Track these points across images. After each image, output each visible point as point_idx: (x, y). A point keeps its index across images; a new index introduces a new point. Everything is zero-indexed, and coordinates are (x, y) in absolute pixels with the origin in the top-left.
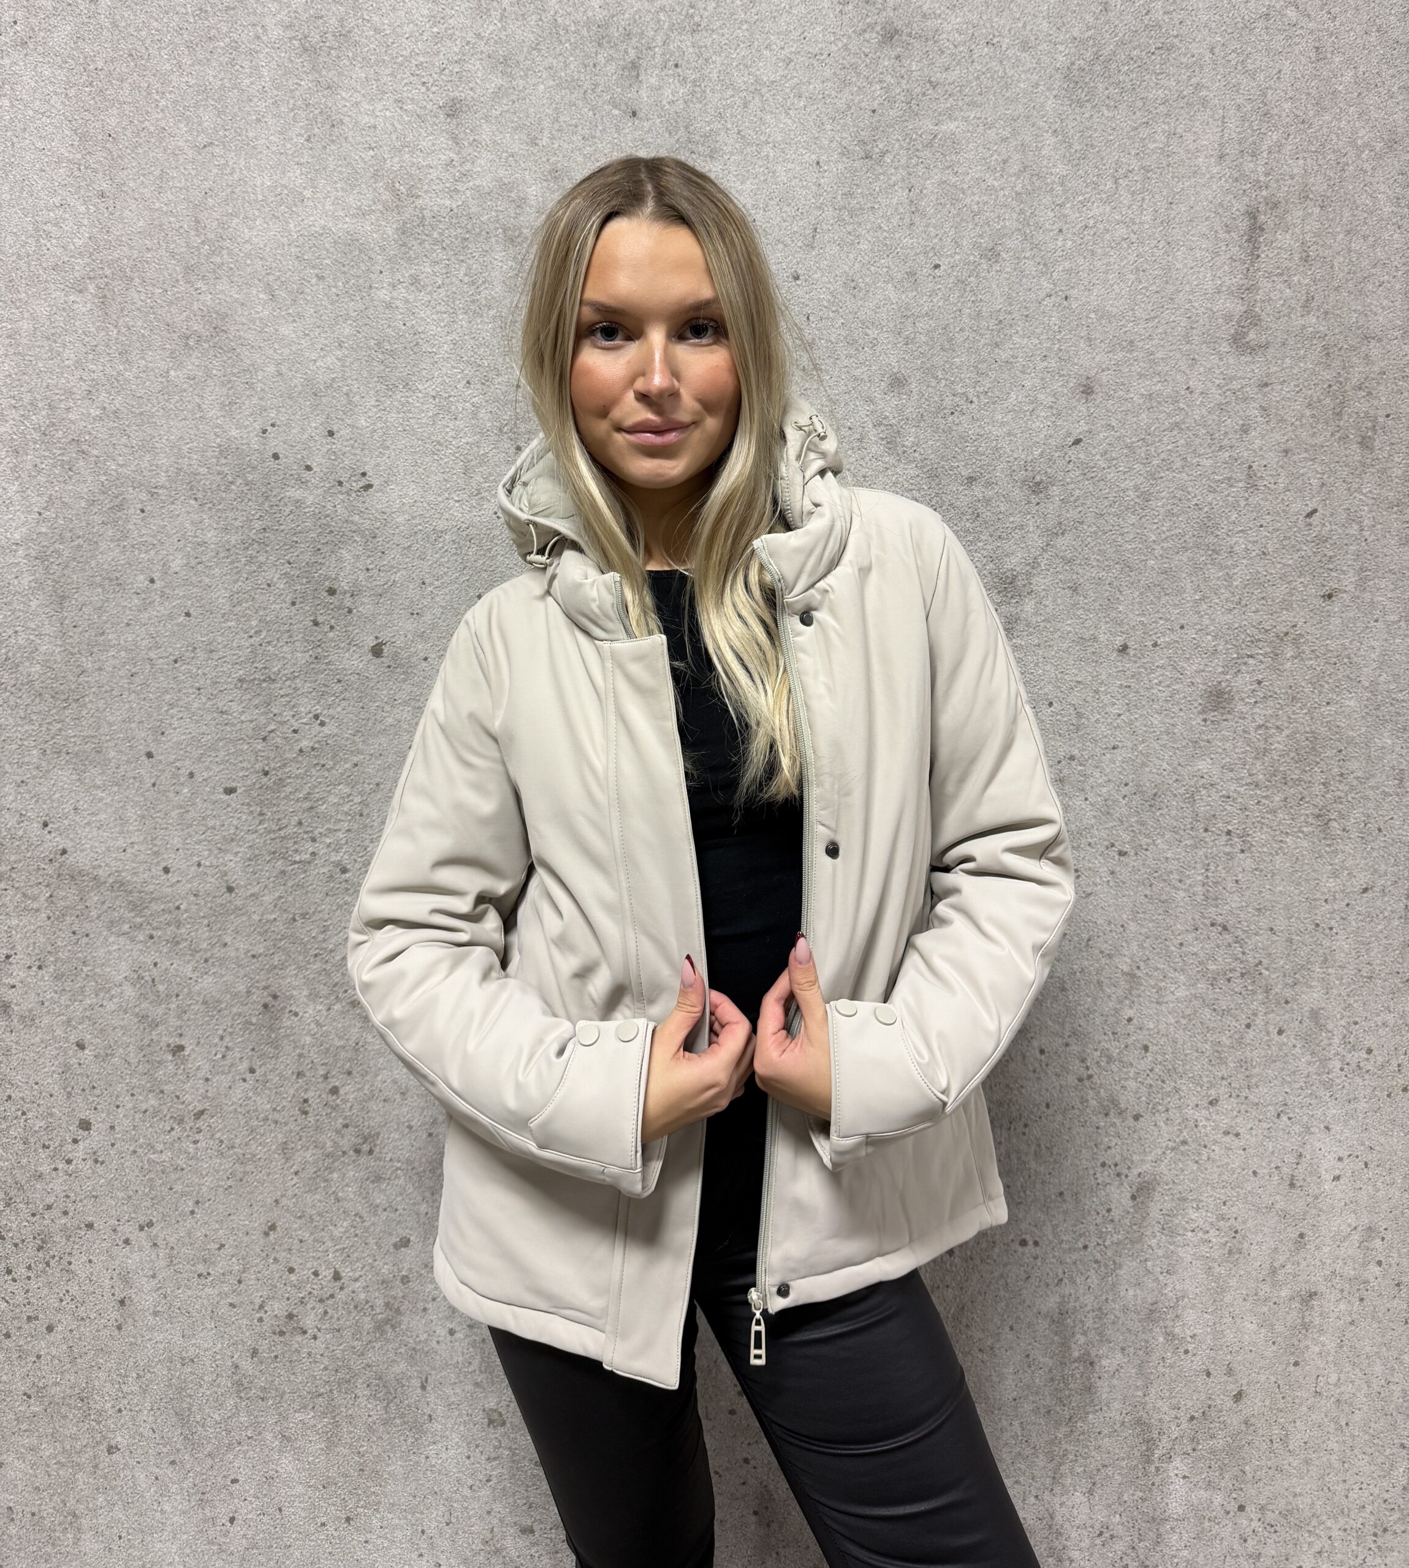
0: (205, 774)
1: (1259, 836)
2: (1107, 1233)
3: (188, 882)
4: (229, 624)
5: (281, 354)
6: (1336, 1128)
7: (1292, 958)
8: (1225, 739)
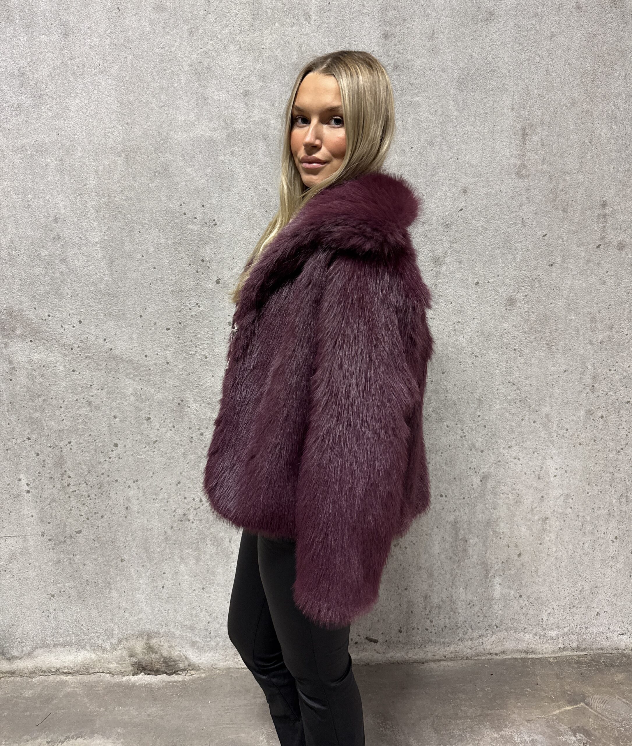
0: (160, 323)
1: (526, 351)
2: (472, 493)
3: (153, 360)
4: (169, 271)
5: (187, 179)
7: (538, 395)
8: (513, 316)
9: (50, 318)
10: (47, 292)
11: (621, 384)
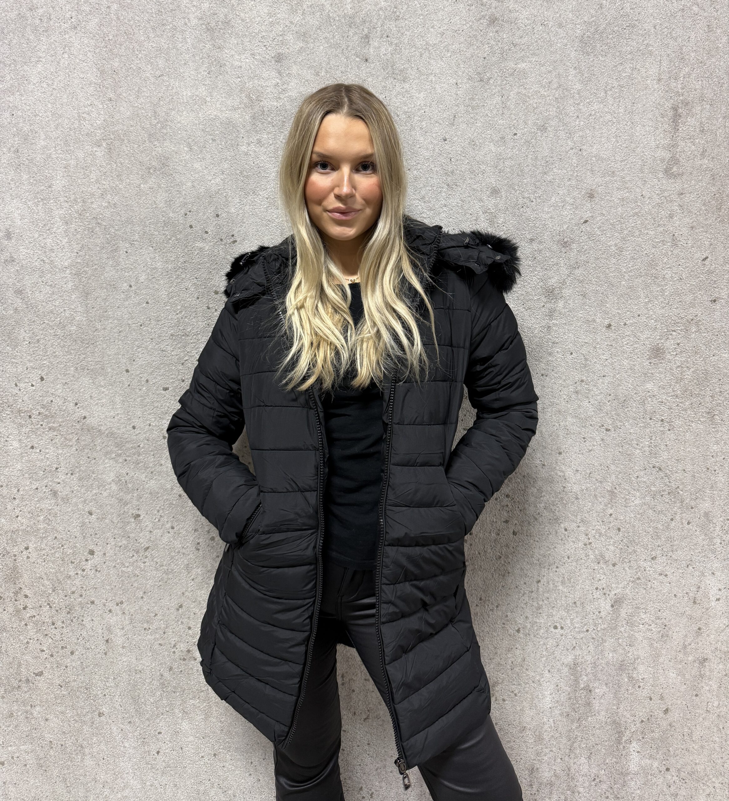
0: (154, 380)
1: (678, 422)
3: (145, 433)
4: (167, 308)
5: (194, 177)
6: (718, 574)
7: (694, 485)
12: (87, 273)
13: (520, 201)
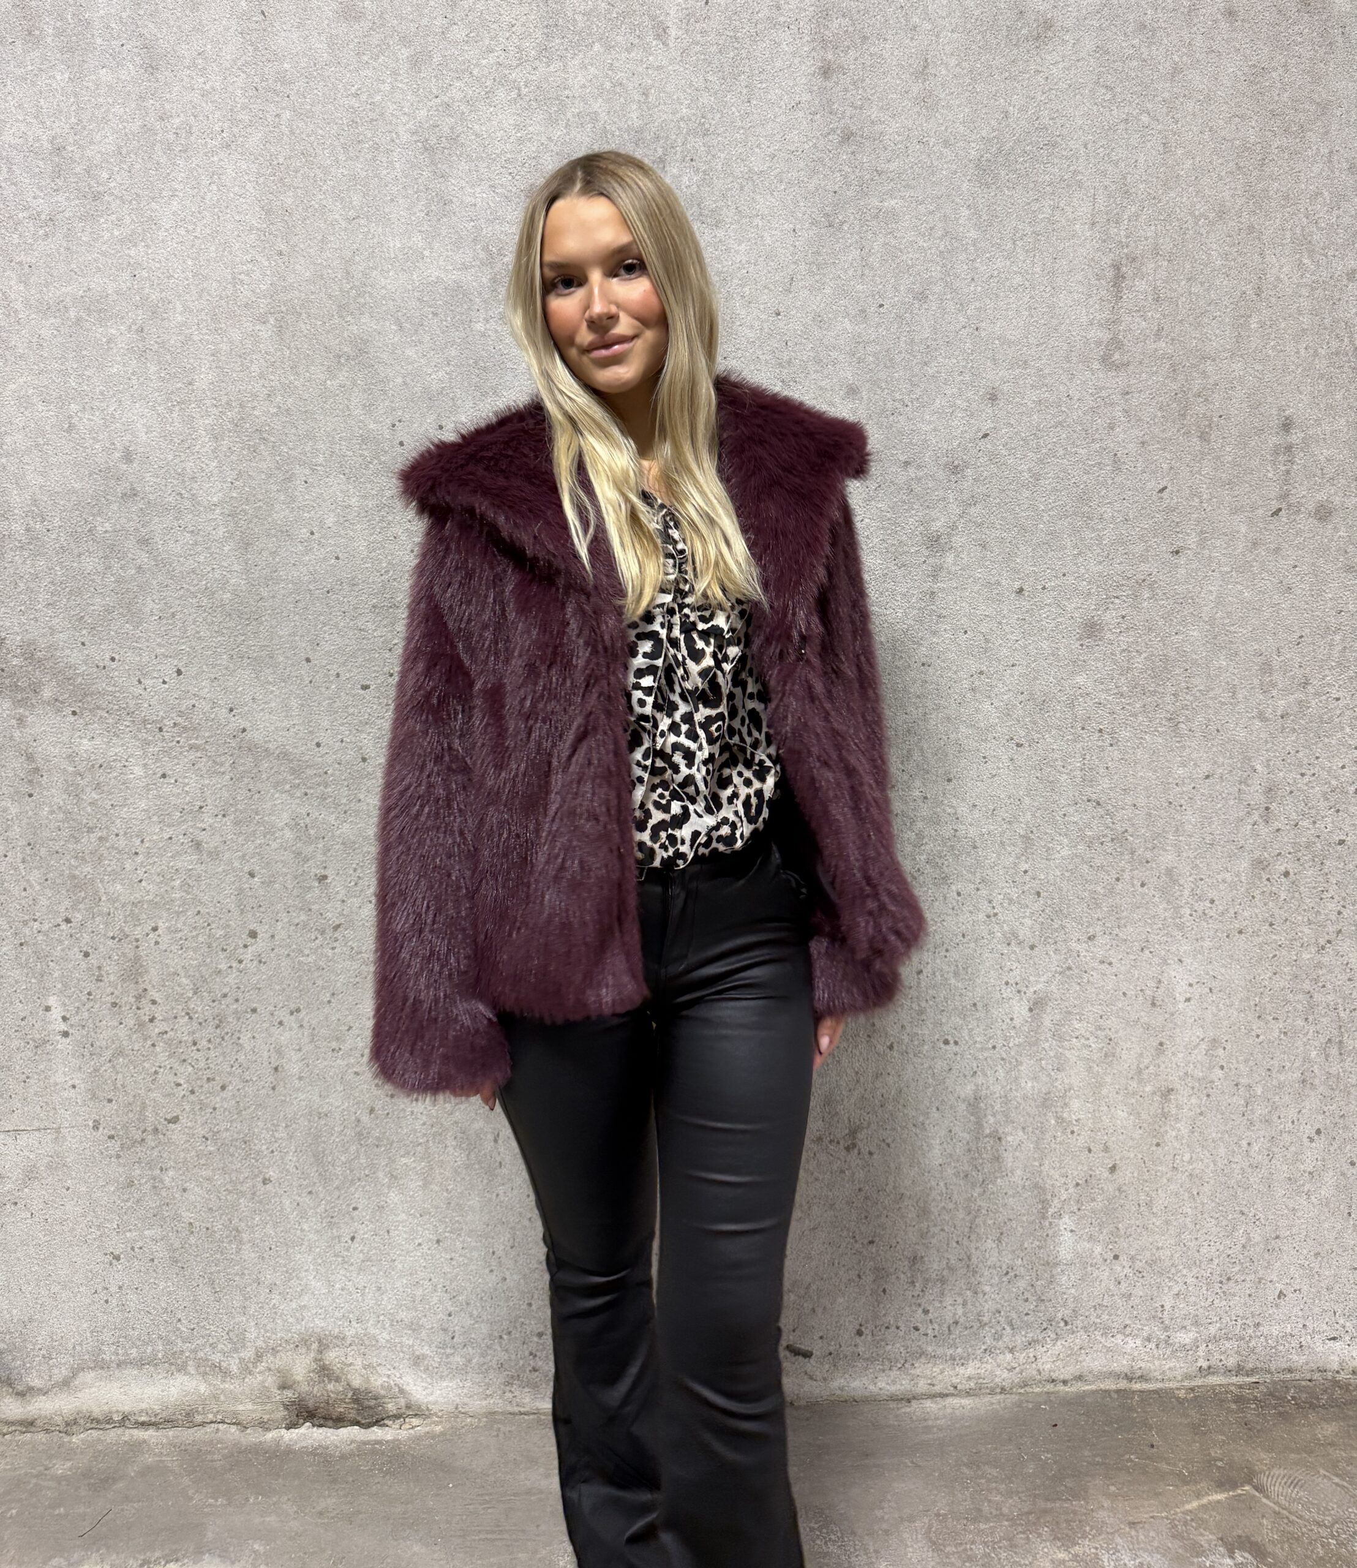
0: (347, 675)
1: (1124, 734)
2: (1011, 1037)
3: (334, 754)
4: (367, 565)
5: (406, 369)
6: (1187, 961)
7: (1151, 828)
8: (1097, 659)
9: (114, 665)
10: (109, 611)
11: (1326, 804)
12: (246, 514)
13: (889, 405)
